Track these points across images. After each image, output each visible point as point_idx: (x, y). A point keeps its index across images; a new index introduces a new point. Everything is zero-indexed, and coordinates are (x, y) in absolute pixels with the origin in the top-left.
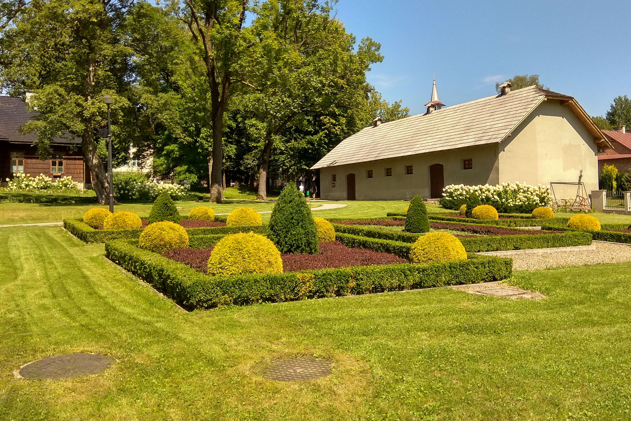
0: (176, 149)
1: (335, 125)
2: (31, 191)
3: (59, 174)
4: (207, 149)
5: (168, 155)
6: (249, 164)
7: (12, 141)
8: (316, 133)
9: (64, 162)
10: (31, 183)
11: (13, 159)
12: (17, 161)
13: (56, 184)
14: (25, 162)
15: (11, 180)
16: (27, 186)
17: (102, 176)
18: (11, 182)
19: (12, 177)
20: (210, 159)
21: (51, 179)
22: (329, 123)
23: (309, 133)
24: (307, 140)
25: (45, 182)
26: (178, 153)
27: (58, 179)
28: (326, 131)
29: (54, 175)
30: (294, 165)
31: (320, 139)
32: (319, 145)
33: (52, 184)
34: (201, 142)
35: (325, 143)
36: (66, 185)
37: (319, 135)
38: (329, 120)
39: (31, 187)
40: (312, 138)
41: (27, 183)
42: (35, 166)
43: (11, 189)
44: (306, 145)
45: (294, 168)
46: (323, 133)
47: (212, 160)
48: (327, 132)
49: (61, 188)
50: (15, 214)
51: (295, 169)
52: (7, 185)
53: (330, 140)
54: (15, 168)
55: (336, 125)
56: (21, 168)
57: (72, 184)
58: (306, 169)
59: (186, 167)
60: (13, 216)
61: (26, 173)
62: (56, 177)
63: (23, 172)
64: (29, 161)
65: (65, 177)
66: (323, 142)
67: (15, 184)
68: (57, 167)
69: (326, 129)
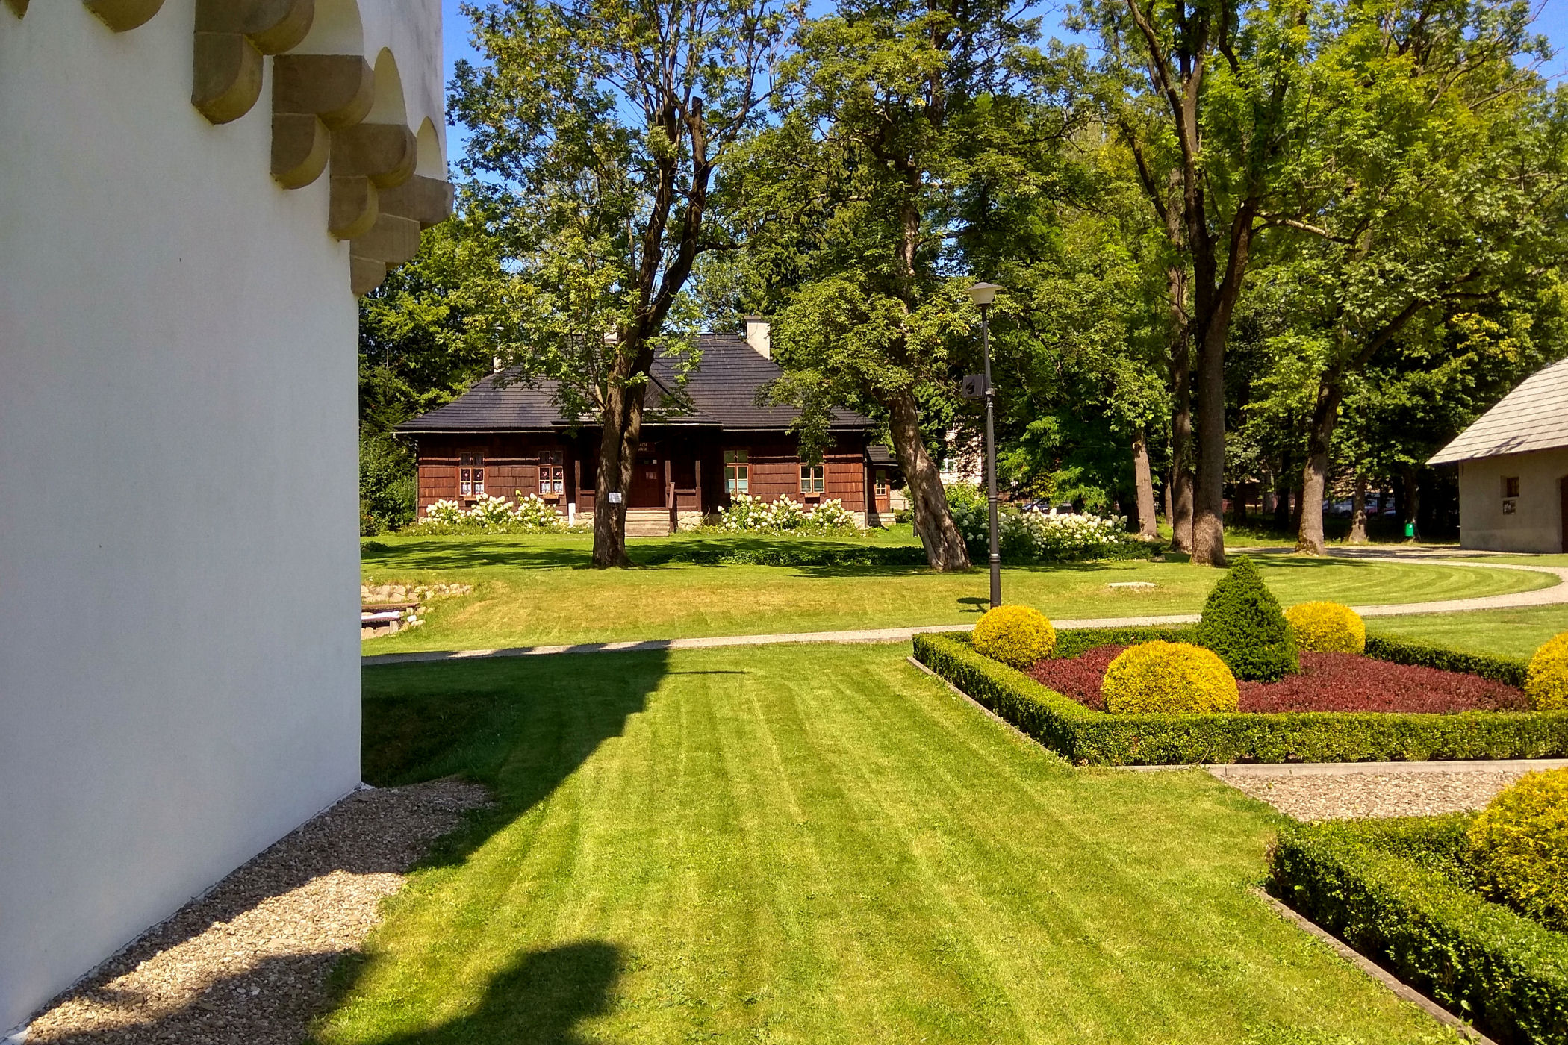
0: (1055, 427)
1: (1496, 337)
2: (766, 533)
3: (816, 495)
4: (1131, 424)
5: (1033, 443)
6: (1236, 456)
7: (726, 428)
8: (1436, 362)
9: (826, 467)
10: (763, 515)
11: (729, 465)
12: (736, 469)
13: (810, 516)
14: (751, 470)
15: (727, 511)
16: (756, 521)
17: (937, 500)
18: (727, 514)
19: (727, 503)
20: (1138, 448)
21: (800, 506)
22: (1477, 331)
23: (1415, 364)
24: (1409, 384)
25: (790, 512)
26: (1058, 437)
27: (816, 505)
28: (1471, 355)
29: (807, 496)
30: (1369, 454)
31: (1452, 380)
32: (1448, 396)
33: (805, 516)
34: (1118, 407)
35: (1466, 389)
36: (830, 519)
37: (1446, 368)
38: (1479, 322)
39: (764, 524)
40: (1428, 376)
41: (756, 515)
42: (769, 478)
43: (727, 528)
44: (1409, 399)
45: (1371, 463)
46: (1463, 361)
47: (1144, 449)
48: (1476, 358)
49: (822, 524)
50: (762, 599)
51: (1372, 465)
52: (721, 519)
53: (1480, 379)
54: (732, 484)
55: (1502, 337)
56: (744, 484)
57: (843, 517)
58: (1406, 463)
59: (1078, 470)
60: (757, 603)
61: (753, 493)
62: (810, 501)
63: (747, 492)
64: (758, 467)
65: (829, 500)
66: (1459, 387)
67: (734, 518)
68: (812, 479)
69: (1473, 348)
